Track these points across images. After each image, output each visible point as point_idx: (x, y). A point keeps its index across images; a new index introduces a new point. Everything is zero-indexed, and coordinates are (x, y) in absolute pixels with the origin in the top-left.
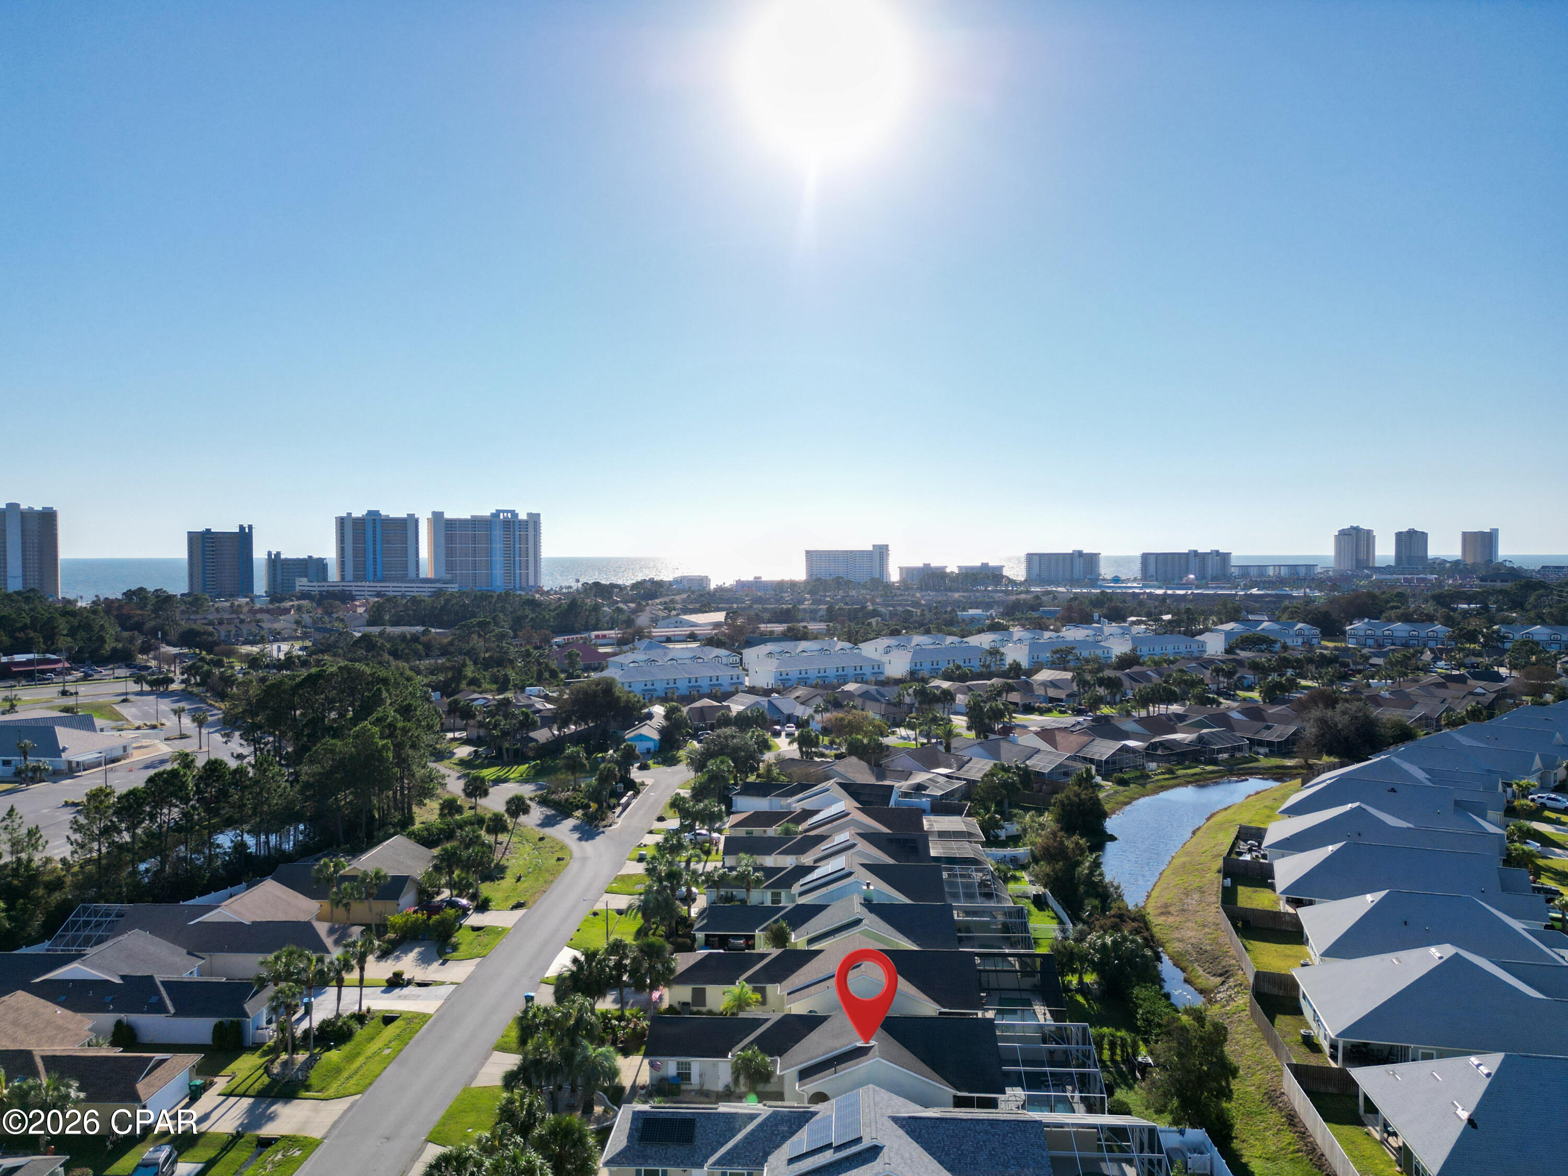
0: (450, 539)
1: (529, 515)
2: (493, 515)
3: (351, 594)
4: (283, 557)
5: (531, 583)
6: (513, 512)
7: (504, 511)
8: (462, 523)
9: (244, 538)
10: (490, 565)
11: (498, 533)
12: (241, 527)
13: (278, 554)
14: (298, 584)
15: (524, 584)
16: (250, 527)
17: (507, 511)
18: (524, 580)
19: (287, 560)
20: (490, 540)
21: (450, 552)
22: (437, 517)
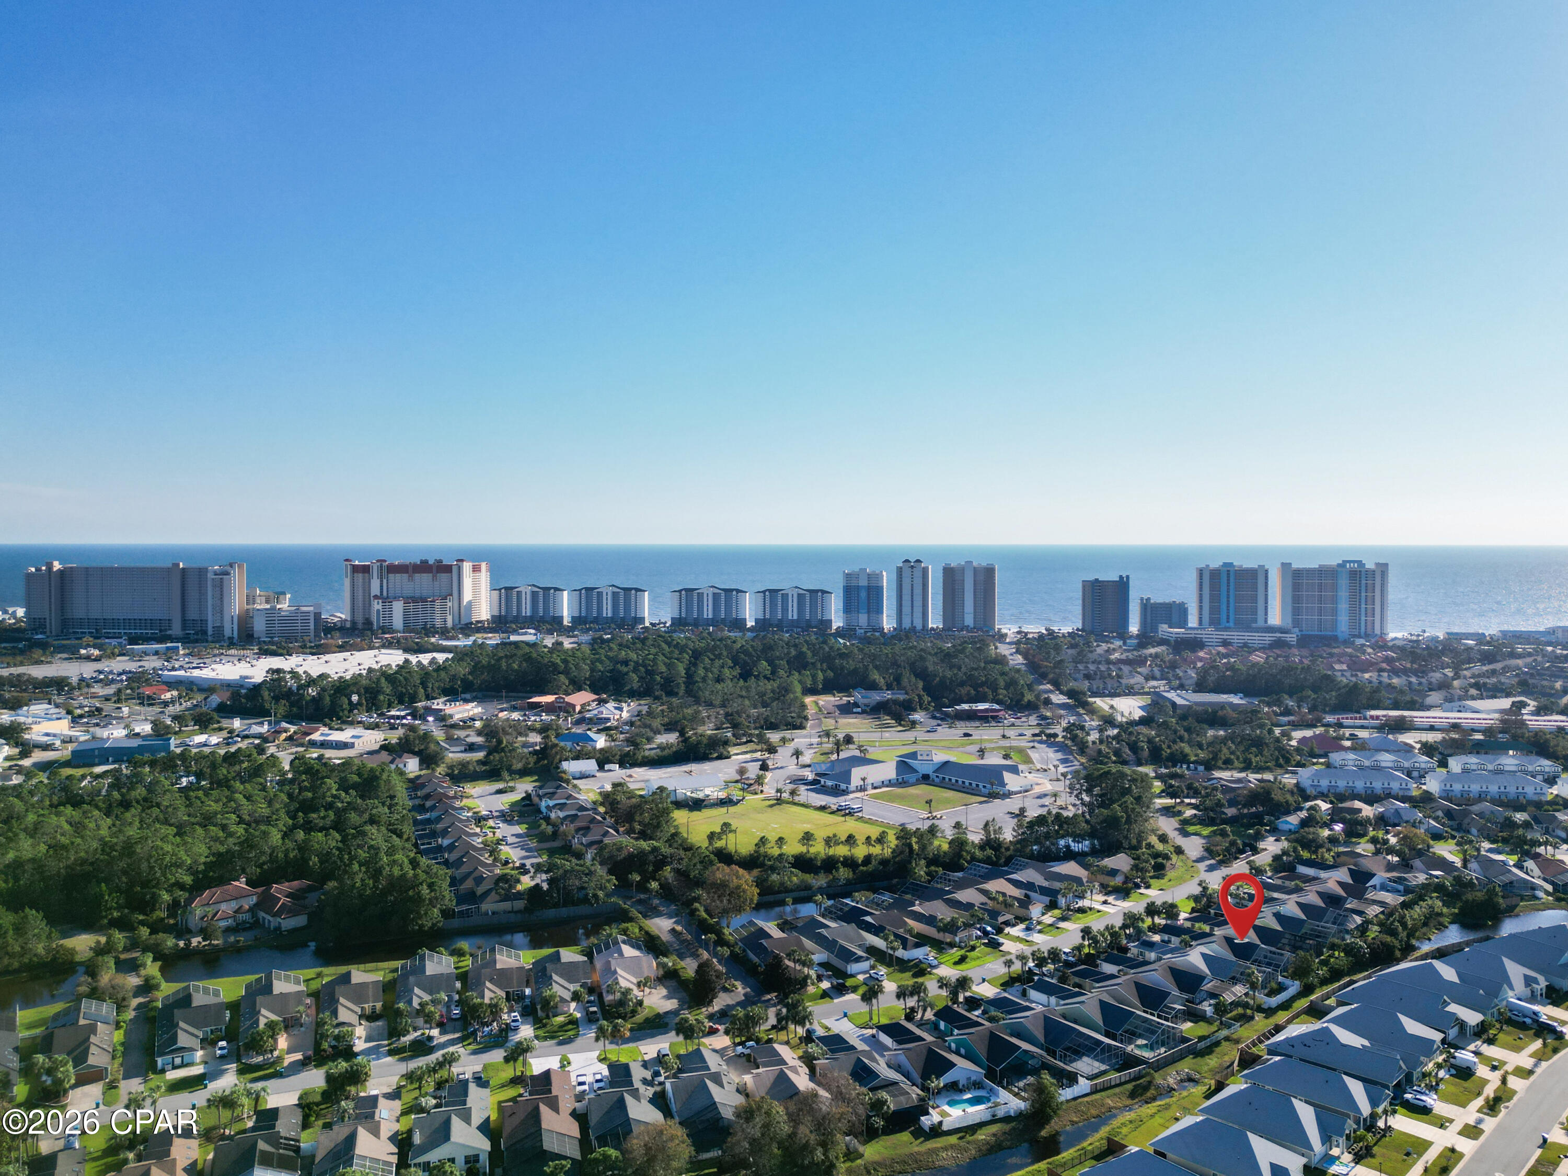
0: (1296, 587)
1: (1377, 564)
2: (1339, 565)
3: (1201, 641)
4: (1152, 601)
5: (1377, 631)
6: (1360, 563)
7: (1350, 562)
8: (1310, 572)
9: (1122, 586)
10: (1335, 612)
11: (1344, 582)
12: (1121, 577)
13: (1148, 599)
14: (1160, 629)
15: (1369, 631)
16: (1128, 577)
17: (1354, 562)
18: (1369, 627)
19: (1156, 604)
20: (1335, 588)
21: (1296, 599)
22: (1285, 566)
